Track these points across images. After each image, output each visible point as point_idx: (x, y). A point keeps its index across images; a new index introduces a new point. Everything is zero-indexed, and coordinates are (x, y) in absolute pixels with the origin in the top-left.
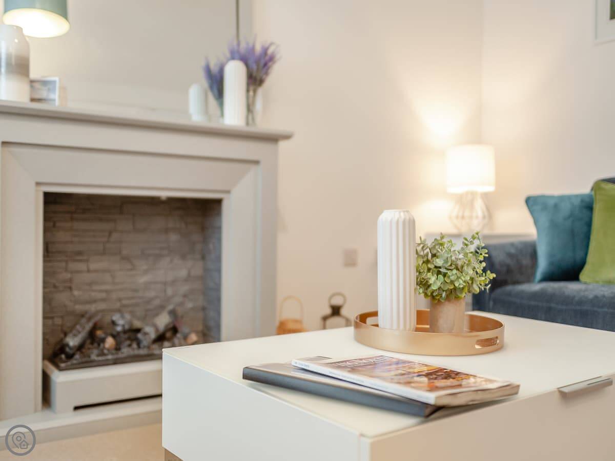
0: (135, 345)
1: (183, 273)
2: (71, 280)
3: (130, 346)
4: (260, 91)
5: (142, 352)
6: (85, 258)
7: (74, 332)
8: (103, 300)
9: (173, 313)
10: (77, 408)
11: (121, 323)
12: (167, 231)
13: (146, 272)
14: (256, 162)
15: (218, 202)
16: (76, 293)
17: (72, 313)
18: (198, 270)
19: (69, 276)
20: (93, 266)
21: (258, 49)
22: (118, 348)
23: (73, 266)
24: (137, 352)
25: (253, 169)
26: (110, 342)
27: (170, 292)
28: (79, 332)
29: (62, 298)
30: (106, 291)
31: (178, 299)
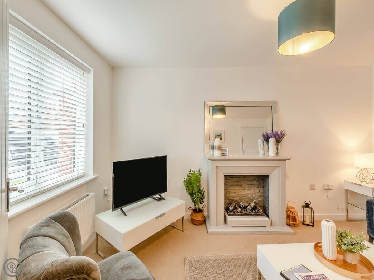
0: (246, 211)
1: (258, 191)
2: (230, 192)
3: (244, 211)
4: (280, 144)
5: (247, 213)
6: (233, 186)
7: (231, 206)
8: (237, 197)
9: (255, 202)
10: (232, 226)
11: (242, 205)
12: (253, 180)
13: (248, 190)
14: (280, 166)
15: (268, 176)
16: (231, 195)
17: (230, 199)
18: (262, 190)
19: (229, 190)
20: (235, 189)
21: (279, 131)
22: (241, 211)
23: (230, 188)
24: (246, 213)
25: (278, 168)
26: (239, 209)
27: (254, 196)
28: (232, 206)
29: (228, 196)
30: (238, 195)
31: (256, 198)
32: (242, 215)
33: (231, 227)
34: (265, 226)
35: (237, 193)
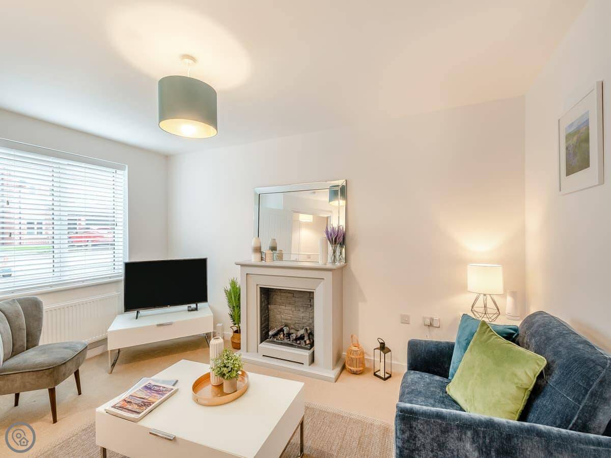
0: (288, 339)
15: (313, 292)
20: (287, 308)
24: (287, 342)
25: (323, 281)
26: (282, 336)
28: (275, 330)
32: (281, 344)
33: (261, 357)
34: (303, 364)
35: (289, 314)
